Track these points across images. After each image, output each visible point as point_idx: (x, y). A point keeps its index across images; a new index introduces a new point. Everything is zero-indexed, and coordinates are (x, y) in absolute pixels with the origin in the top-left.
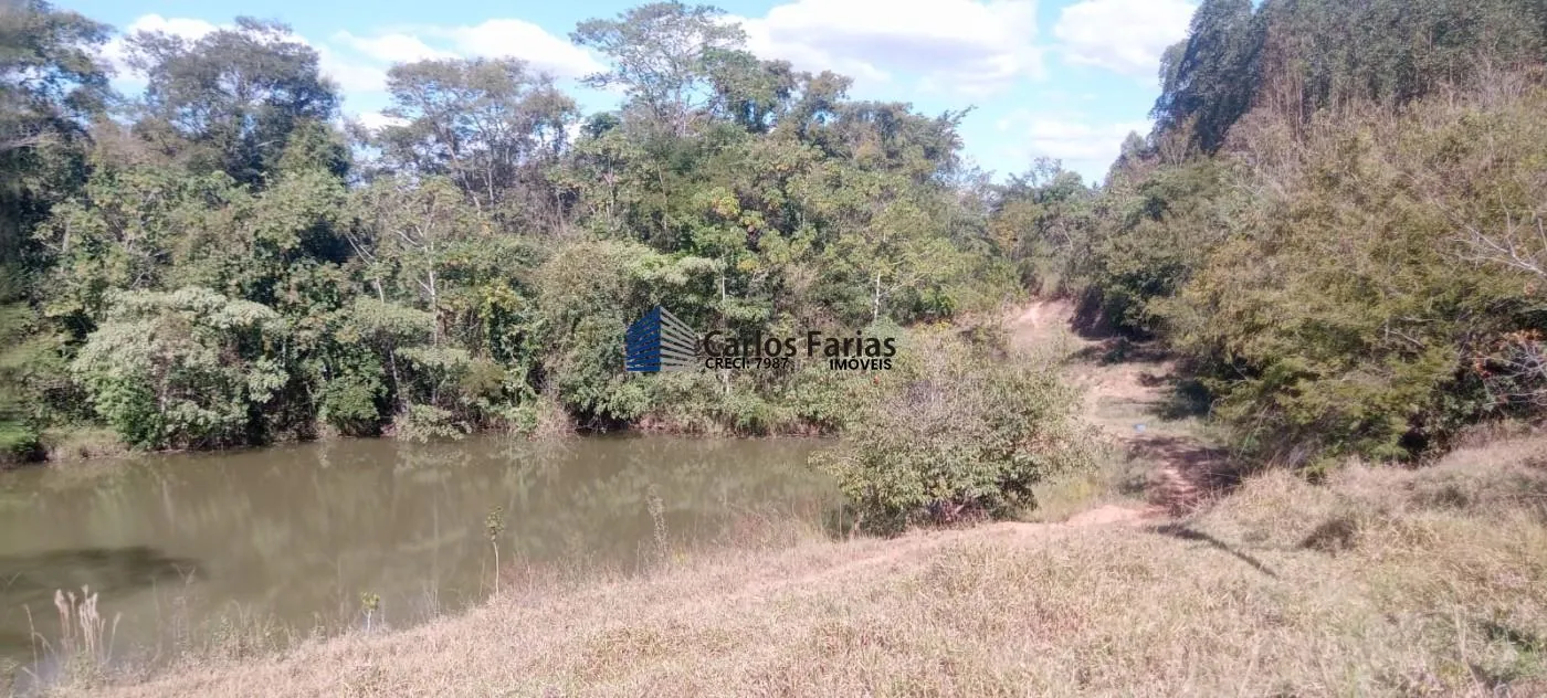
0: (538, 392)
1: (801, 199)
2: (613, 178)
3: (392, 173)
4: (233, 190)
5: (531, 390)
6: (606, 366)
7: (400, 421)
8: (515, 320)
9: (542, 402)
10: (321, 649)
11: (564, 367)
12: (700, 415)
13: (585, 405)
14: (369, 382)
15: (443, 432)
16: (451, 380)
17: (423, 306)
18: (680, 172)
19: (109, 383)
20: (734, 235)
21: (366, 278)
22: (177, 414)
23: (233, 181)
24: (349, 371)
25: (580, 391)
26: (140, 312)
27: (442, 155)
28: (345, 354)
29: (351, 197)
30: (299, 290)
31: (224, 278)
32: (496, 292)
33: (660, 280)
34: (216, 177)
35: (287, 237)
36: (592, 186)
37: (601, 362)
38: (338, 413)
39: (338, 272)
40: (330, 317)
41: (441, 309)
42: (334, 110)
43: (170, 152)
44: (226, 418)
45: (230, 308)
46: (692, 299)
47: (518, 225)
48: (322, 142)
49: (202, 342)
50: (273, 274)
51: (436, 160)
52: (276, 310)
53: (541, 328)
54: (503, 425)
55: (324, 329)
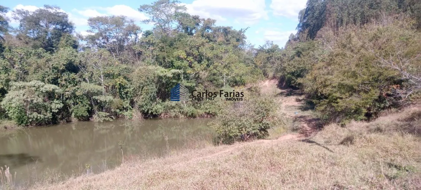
0: (133, 107)
1: (203, 53)
2: (151, 48)
3: (90, 48)
4: (45, 53)
5: (130, 107)
6: (151, 100)
7: (95, 116)
8: (126, 88)
9: (134, 110)
10: (74, 180)
11: (139, 101)
12: (178, 113)
13: (146, 111)
14: (86, 106)
15: (107, 119)
16: (109, 105)
17: (100, 84)
18: (170, 46)
19: (12, 108)
20: (186, 63)
21: (84, 77)
22: (32, 116)
23: (45, 51)
24: (80, 103)
25: (144, 107)
26: (20, 88)
27: (104, 43)
28: (78, 98)
29: (79, 55)
30: (65, 81)
31: (43, 78)
32: (120, 80)
33: (165, 76)
34: (40, 50)
35: (61, 66)
36: (145, 50)
37: (150, 99)
38: (78, 115)
39: (76, 76)
40: (74, 88)
41: (105, 85)
42: (73, 31)
43: (27, 43)
44: (46, 117)
45: (45, 86)
46: (174, 81)
47: (125, 61)
48: (70, 40)
49: (38, 96)
50: (58, 76)
51: (102, 44)
52: (59, 86)
53: (133, 90)
54: (123, 117)
55: (72, 91)
